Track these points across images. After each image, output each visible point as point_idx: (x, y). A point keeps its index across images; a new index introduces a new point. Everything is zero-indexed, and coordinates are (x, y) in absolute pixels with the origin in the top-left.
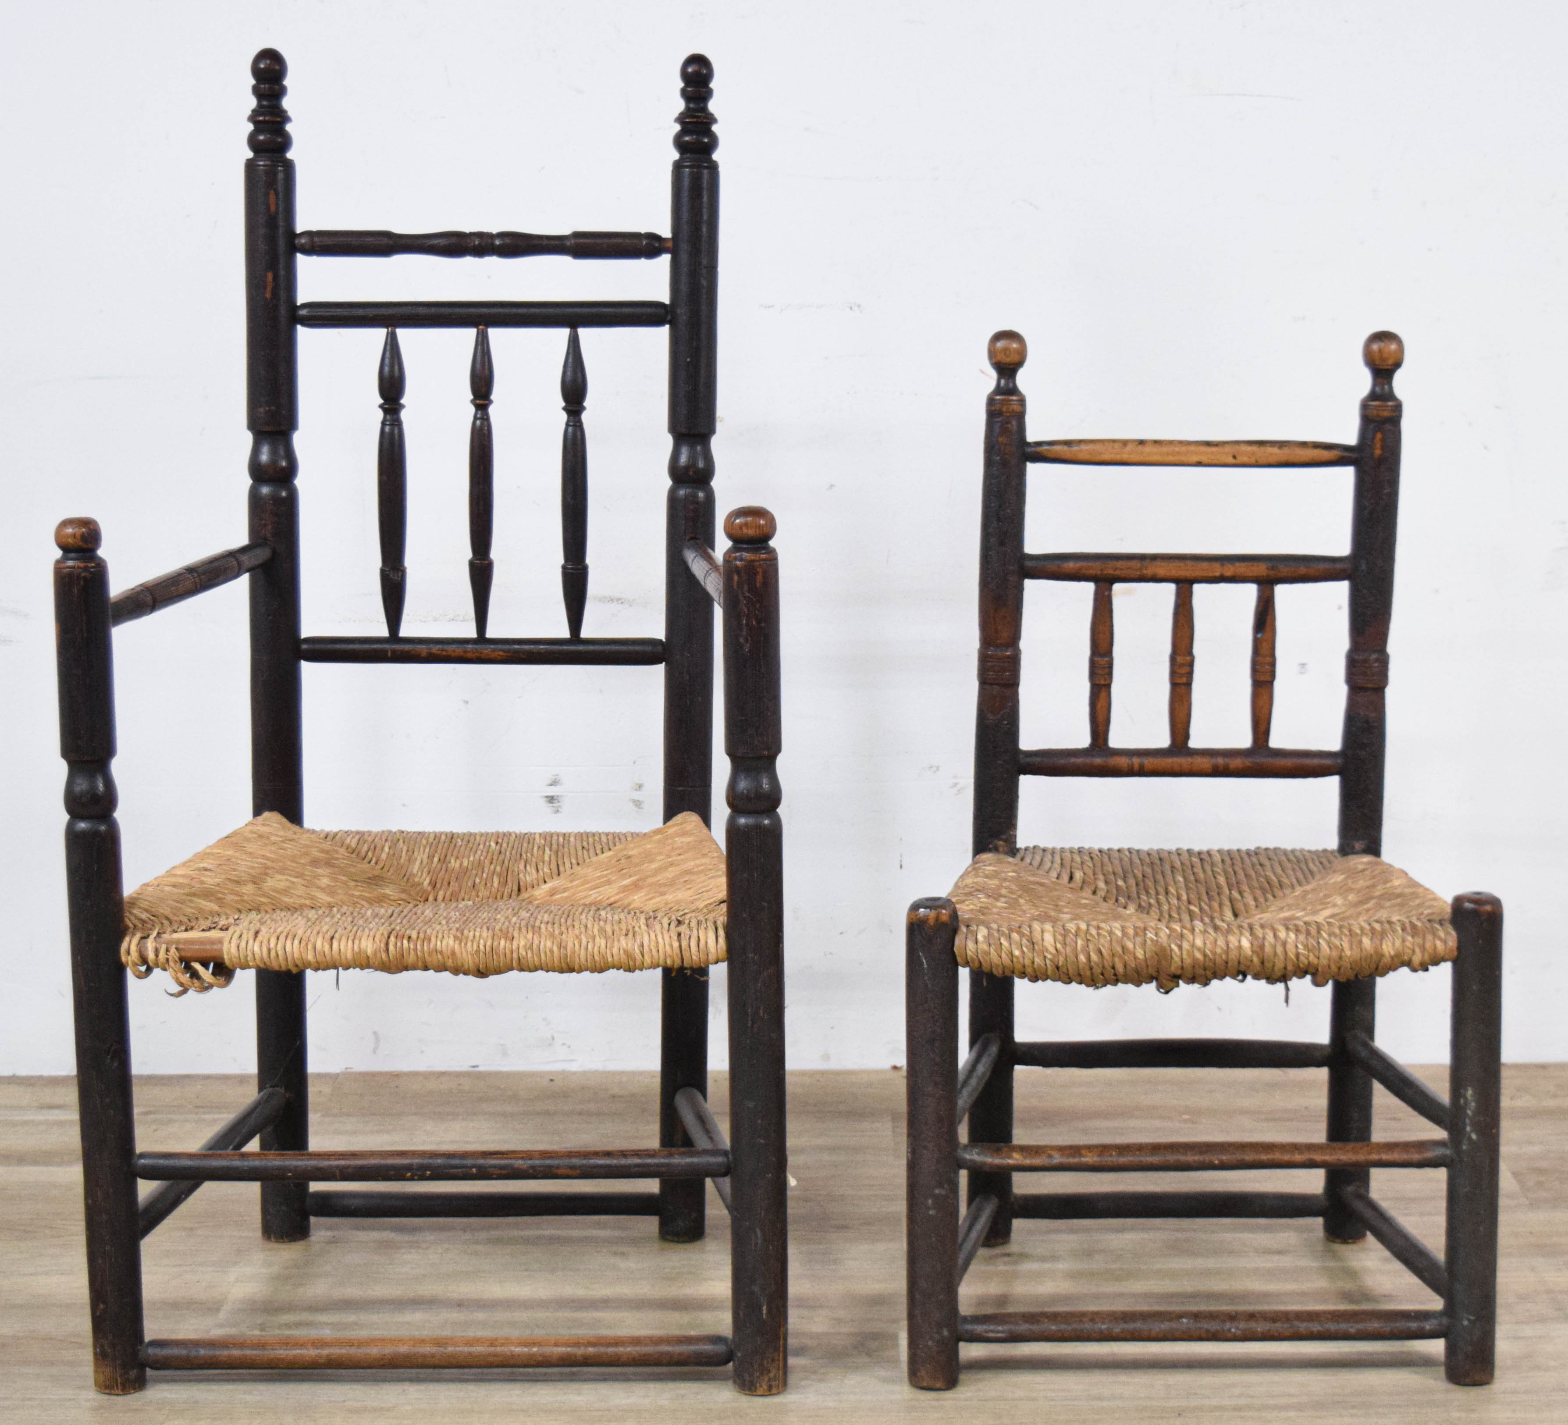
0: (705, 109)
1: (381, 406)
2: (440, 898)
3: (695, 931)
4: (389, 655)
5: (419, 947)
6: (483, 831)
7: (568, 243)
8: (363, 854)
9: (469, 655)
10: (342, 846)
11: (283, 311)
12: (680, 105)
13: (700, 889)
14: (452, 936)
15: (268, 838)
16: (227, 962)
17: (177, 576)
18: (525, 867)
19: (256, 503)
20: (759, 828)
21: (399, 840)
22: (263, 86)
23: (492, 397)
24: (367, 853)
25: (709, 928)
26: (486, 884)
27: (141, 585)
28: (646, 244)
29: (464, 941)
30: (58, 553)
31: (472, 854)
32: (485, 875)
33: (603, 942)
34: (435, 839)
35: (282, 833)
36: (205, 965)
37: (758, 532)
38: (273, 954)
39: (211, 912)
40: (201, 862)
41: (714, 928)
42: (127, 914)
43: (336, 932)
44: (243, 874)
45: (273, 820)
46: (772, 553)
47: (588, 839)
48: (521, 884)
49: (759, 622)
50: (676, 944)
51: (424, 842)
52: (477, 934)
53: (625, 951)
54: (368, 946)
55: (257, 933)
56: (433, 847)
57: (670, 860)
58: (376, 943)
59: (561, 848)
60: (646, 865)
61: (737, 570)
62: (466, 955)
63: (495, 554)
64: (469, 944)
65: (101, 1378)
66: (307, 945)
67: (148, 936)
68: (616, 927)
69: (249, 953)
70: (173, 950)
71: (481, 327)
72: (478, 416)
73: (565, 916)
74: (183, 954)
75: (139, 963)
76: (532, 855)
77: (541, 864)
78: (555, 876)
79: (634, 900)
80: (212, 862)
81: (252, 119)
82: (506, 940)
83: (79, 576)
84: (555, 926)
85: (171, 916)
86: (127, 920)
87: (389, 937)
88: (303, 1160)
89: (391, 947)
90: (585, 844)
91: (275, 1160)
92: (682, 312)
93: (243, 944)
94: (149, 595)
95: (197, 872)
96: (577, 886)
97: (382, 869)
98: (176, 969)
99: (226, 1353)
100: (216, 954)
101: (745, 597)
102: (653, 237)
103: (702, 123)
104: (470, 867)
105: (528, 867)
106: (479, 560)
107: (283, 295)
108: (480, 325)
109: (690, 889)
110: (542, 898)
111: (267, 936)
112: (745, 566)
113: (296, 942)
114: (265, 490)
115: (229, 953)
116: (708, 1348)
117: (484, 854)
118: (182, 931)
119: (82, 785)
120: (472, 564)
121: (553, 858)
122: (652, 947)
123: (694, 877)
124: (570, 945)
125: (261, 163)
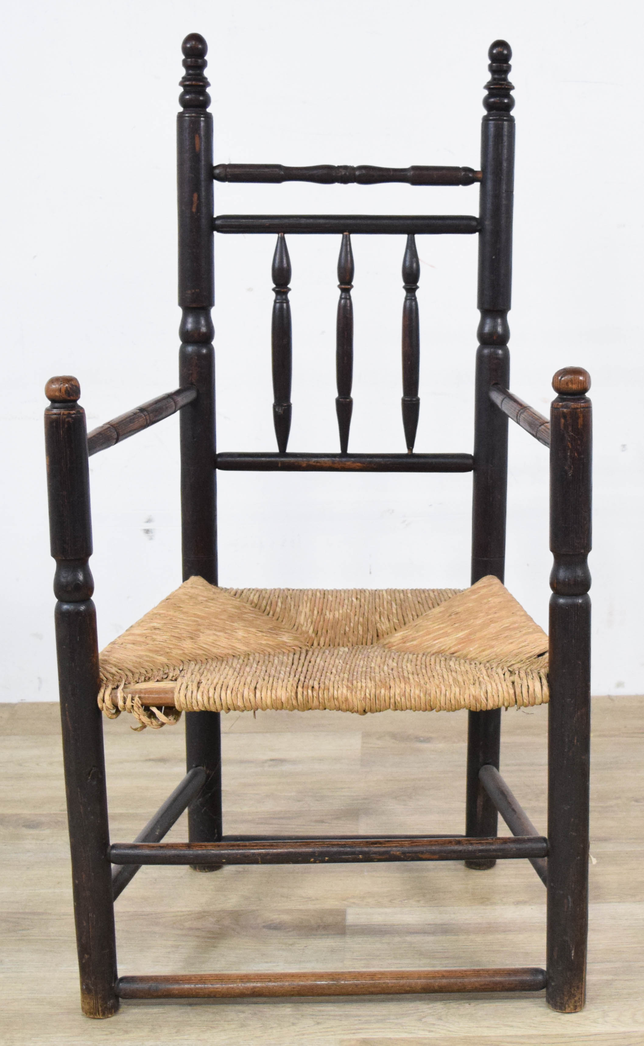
0: (505, 79)
1: (274, 290)
2: (322, 643)
3: (525, 681)
4: (280, 465)
5: (320, 695)
6: (345, 588)
7: (409, 174)
8: (263, 608)
9: (336, 466)
10: (247, 601)
11: (204, 222)
12: (488, 77)
13: (519, 643)
14: (344, 686)
15: (196, 599)
16: (177, 707)
17: (133, 415)
18: (380, 618)
19: (185, 359)
20: (575, 606)
21: (287, 597)
22: (189, 60)
23: (353, 283)
24: (266, 607)
25: (535, 678)
26: (354, 632)
27: (108, 423)
28: (464, 175)
29: (355, 690)
30: (48, 403)
31: (341, 608)
32: (352, 625)
33: (457, 690)
34: (312, 596)
35: (205, 594)
36: (159, 708)
37: (580, 387)
38: (212, 701)
39: (162, 664)
40: (151, 622)
41: (539, 678)
42: (101, 669)
43: (257, 683)
44: (182, 631)
45: (196, 581)
46: (588, 401)
47: (420, 595)
48: (379, 631)
49: (579, 454)
50: (512, 692)
51: (305, 598)
52: (364, 685)
53: (473, 696)
54: (283, 694)
55: (199, 683)
56: (313, 602)
57: (490, 617)
58: (288, 693)
59: (403, 603)
60: (472, 621)
61: (564, 415)
62: (356, 700)
63: (354, 394)
64: (358, 692)
65: (87, 1007)
66: (237, 694)
67: (118, 687)
68: (465, 678)
69: (194, 701)
70: (137, 699)
71: (345, 233)
72: (343, 296)
73: (423, 666)
74: (145, 701)
75: (112, 708)
76: (384, 608)
77: (391, 616)
78: (403, 626)
79: (471, 651)
80: (159, 621)
81: (182, 84)
82: (385, 689)
83: (64, 422)
84: (419, 676)
85: (133, 669)
86: (101, 674)
87: (297, 687)
88: (234, 849)
89: (300, 696)
90: (419, 599)
91: (213, 850)
92: (488, 223)
93: (189, 694)
94: (114, 431)
95: (149, 631)
96: (423, 636)
97: (278, 619)
98: (139, 713)
99: (176, 986)
100: (169, 701)
101: (569, 436)
102: (468, 170)
103: (503, 89)
104: (340, 618)
105: (382, 618)
106: (343, 398)
107: (204, 210)
108: (346, 232)
109: (512, 643)
110: (398, 644)
111: (207, 687)
112: (570, 412)
113: (229, 692)
114: (190, 349)
115: (179, 700)
116: (527, 978)
117: (349, 607)
118: (142, 682)
119: (67, 578)
120: (338, 402)
121: (399, 610)
122: (494, 694)
123: (513, 633)
124: (433, 692)
125: (187, 115)
